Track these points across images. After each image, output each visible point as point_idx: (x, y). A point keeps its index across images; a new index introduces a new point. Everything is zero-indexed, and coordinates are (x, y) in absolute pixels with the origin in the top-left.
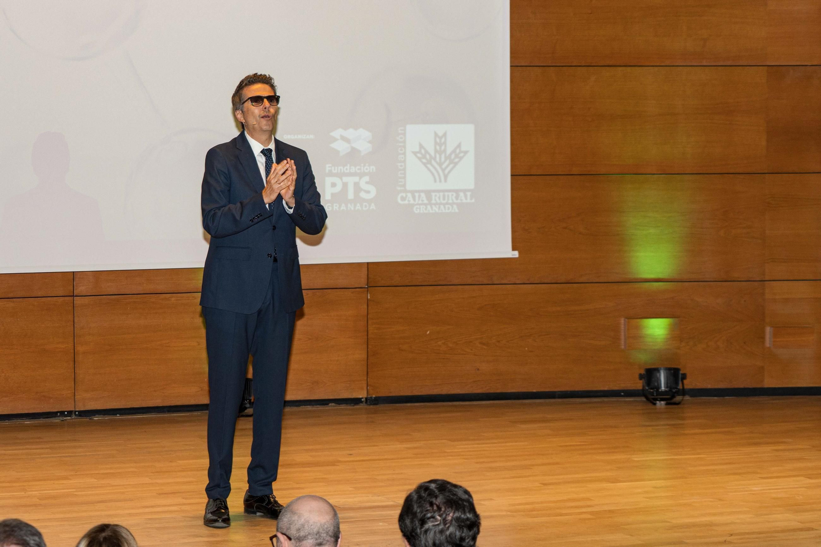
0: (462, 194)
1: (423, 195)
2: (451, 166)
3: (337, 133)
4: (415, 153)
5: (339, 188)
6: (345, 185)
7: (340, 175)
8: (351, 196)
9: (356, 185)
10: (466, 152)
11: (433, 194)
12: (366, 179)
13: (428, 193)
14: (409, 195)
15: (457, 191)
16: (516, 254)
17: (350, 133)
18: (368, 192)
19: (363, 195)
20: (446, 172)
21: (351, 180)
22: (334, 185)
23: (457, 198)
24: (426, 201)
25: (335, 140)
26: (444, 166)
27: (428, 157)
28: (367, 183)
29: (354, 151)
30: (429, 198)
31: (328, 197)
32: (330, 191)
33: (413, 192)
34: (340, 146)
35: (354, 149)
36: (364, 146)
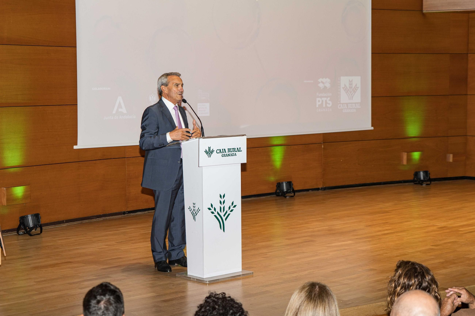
0: (357, 104)
1: (346, 105)
2: (354, 93)
3: (320, 80)
4: (343, 88)
5: (320, 103)
6: (322, 101)
7: (321, 97)
8: (324, 106)
9: (326, 101)
10: (358, 88)
11: (349, 104)
12: (329, 99)
13: (347, 104)
14: (341, 105)
15: (355, 103)
16: (372, 128)
17: (324, 80)
18: (329, 104)
19: (328, 105)
20: (353, 95)
21: (324, 99)
22: (319, 101)
23: (356, 106)
24: (346, 108)
25: (319, 83)
26: (352, 93)
27: (347, 89)
28: (329, 100)
29: (325, 87)
30: (347, 106)
31: (317, 106)
32: (318, 104)
33: (343, 104)
34: (321, 85)
35: (325, 86)
36: (328, 85)
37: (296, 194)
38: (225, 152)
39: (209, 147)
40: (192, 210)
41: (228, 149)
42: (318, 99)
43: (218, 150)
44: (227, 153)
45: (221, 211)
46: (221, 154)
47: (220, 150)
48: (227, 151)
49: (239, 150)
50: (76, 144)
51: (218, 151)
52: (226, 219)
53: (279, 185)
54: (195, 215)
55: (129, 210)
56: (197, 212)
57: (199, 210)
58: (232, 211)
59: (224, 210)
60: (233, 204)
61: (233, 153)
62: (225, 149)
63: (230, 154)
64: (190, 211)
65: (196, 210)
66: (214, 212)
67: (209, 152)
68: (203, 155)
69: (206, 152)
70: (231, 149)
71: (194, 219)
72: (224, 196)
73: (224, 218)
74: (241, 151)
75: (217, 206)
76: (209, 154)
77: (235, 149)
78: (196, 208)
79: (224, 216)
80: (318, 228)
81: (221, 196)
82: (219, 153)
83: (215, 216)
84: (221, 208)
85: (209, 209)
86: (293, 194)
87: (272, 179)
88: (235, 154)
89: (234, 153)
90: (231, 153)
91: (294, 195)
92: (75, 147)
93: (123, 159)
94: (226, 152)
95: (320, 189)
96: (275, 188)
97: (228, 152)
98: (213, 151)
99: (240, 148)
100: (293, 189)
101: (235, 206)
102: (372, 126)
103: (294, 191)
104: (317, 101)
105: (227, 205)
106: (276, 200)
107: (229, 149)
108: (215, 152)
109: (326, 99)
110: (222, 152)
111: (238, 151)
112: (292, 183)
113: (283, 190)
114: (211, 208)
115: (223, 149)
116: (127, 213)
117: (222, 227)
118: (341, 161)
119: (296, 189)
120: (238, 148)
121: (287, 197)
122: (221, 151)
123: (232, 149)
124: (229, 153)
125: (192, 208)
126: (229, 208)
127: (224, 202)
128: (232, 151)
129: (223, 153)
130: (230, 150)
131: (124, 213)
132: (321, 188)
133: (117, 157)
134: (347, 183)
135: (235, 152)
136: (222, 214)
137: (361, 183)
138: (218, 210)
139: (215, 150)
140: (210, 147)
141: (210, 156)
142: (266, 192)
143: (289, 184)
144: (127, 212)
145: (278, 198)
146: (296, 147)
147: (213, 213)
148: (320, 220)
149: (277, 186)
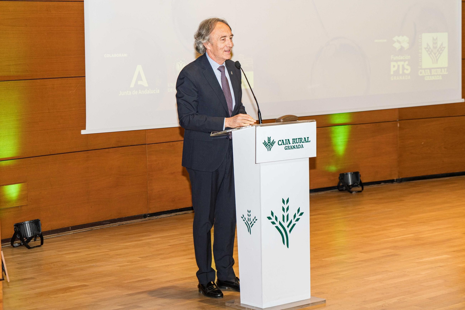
0: (443, 70)
1: (428, 70)
2: (439, 55)
3: (395, 38)
4: (425, 48)
5: (396, 69)
6: (399, 66)
7: (396, 61)
8: (401, 72)
9: (403, 66)
10: (444, 47)
11: (432, 70)
12: (407, 63)
13: (430, 69)
14: (423, 71)
15: (441, 68)
16: (463, 100)
17: (401, 38)
18: (407, 70)
19: (405, 71)
20: (438, 57)
21: (401, 63)
22: (394, 66)
23: (441, 72)
24: (429, 74)
26: (436, 55)
27: (430, 50)
28: (407, 65)
29: (402, 48)
30: (431, 72)
31: (392, 73)
32: (393, 70)
33: (425, 69)
34: (397, 46)
35: (402, 46)
36: (406, 45)
37: (365, 188)
38: (288, 143)
39: (268, 138)
40: (247, 219)
41: (293, 139)
42: (393, 64)
43: (280, 141)
44: (292, 145)
45: (284, 220)
46: (284, 146)
47: (283, 140)
48: (291, 141)
49: (307, 140)
50: (85, 129)
51: (280, 143)
52: (290, 231)
53: (343, 177)
54: (250, 226)
55: (150, 212)
56: (253, 223)
57: (256, 220)
58: (298, 220)
59: (287, 220)
60: (299, 210)
61: (299, 144)
62: (288, 140)
63: (296, 146)
64: (244, 220)
65: (252, 220)
66: (275, 222)
67: (269, 144)
68: (261, 148)
69: (265, 144)
70: (296, 139)
71: (249, 231)
72: (288, 201)
73: (288, 230)
74: (309, 141)
75: (279, 214)
76: (269, 146)
77: (301, 139)
78: (252, 218)
79: (288, 226)
80: (400, 236)
81: (283, 201)
82: (281, 145)
83: (277, 227)
84: (283, 216)
85: (269, 218)
86: (360, 189)
87: (333, 168)
88: (301, 146)
89: (301, 144)
90: (296, 144)
91: (363, 189)
92: (83, 132)
93: (144, 146)
94: (290, 144)
95: (394, 181)
96: (337, 180)
97: (293, 143)
98: (274, 142)
99: (308, 138)
100: (361, 181)
101: (301, 214)
102: (463, 98)
103: (362, 185)
104: (392, 67)
105: (291, 213)
106: (339, 196)
107: (295, 139)
108: (276, 144)
109: (402, 63)
110: (285, 143)
111: (305, 141)
112: (360, 174)
113: (348, 183)
114: (271, 217)
115: (286, 140)
116: (148, 217)
117: (286, 241)
118: (423, 143)
119: (364, 181)
120: (305, 138)
121: (354, 193)
122: (283, 143)
123: (298, 139)
124: (294, 145)
125: (246, 217)
126: (295, 216)
127: (288, 209)
128: (297, 142)
129: (287, 145)
130: (295, 141)
131: (145, 216)
132: (397, 179)
133: (135, 144)
134: (430, 173)
135: (302, 142)
136: (285, 224)
137: (448, 172)
138: (280, 219)
139: (276, 141)
140: (270, 138)
141: (270, 149)
142: (326, 186)
143: (356, 175)
144: (148, 214)
145: (341, 193)
146: (364, 126)
147: (273, 223)
148: (401, 225)
149: (339, 177)
